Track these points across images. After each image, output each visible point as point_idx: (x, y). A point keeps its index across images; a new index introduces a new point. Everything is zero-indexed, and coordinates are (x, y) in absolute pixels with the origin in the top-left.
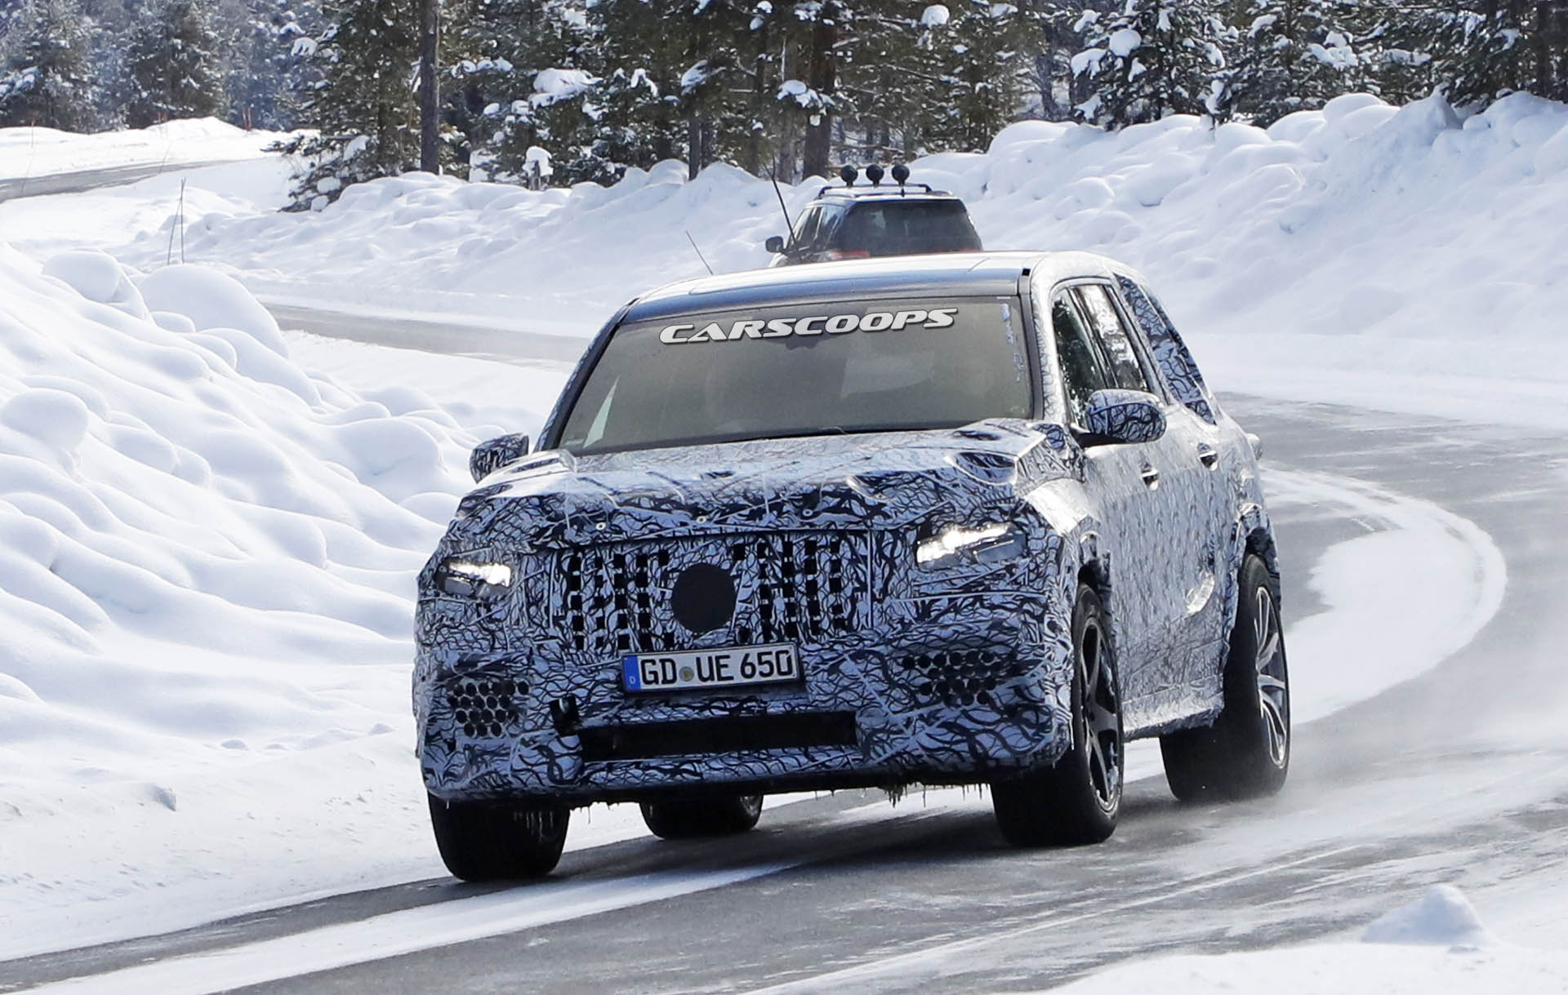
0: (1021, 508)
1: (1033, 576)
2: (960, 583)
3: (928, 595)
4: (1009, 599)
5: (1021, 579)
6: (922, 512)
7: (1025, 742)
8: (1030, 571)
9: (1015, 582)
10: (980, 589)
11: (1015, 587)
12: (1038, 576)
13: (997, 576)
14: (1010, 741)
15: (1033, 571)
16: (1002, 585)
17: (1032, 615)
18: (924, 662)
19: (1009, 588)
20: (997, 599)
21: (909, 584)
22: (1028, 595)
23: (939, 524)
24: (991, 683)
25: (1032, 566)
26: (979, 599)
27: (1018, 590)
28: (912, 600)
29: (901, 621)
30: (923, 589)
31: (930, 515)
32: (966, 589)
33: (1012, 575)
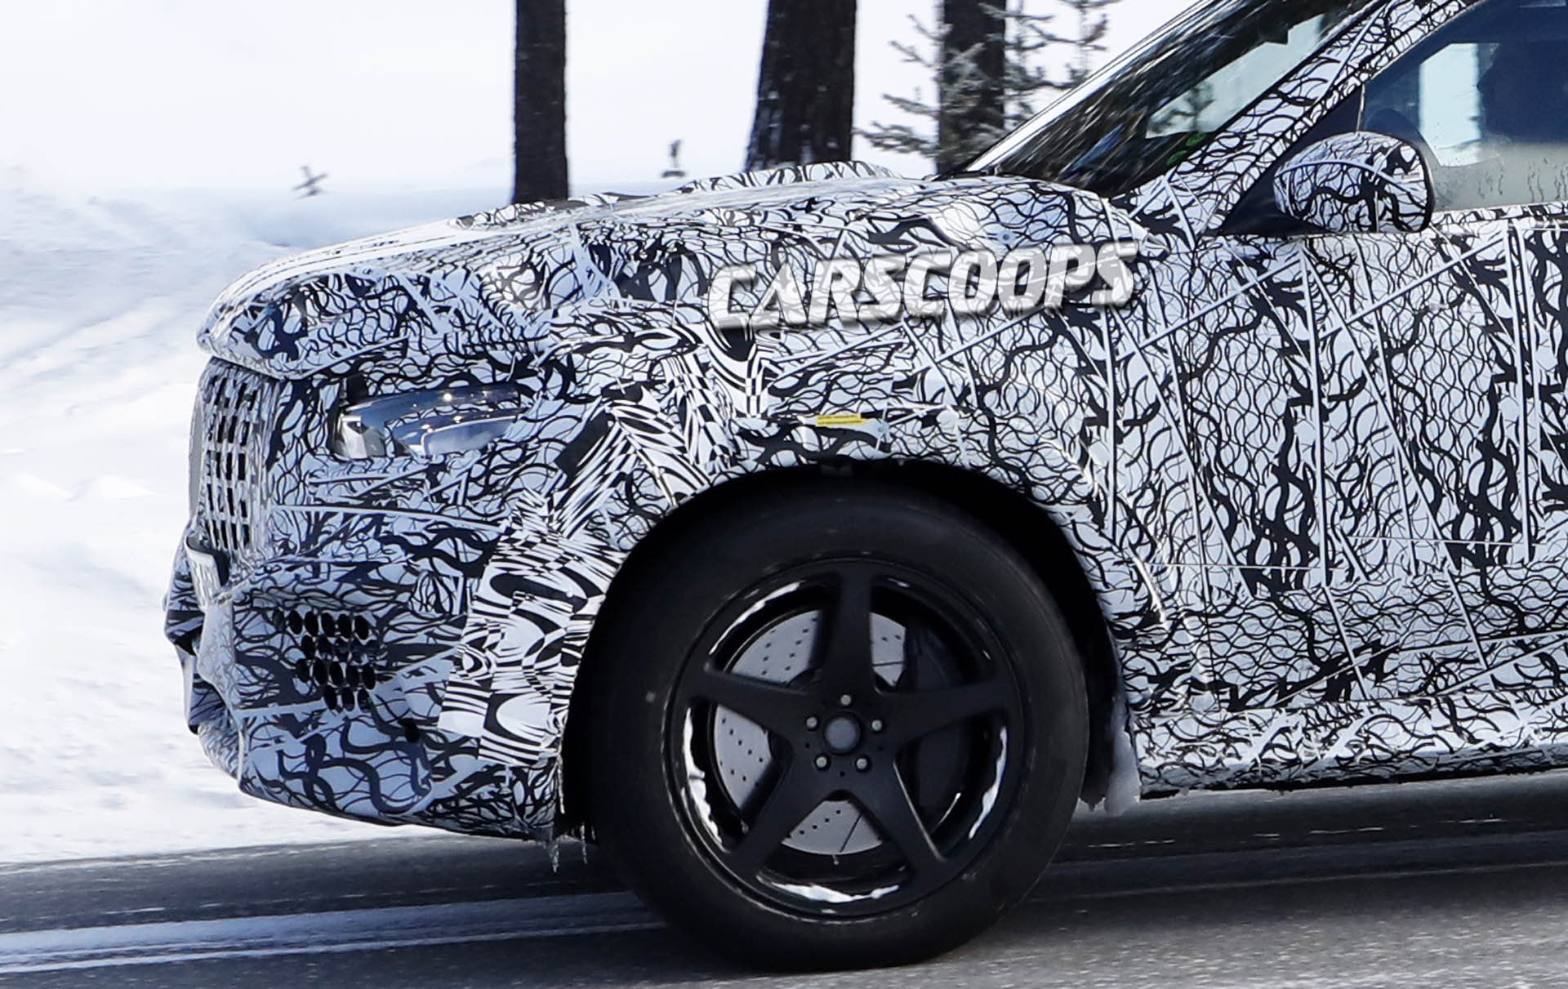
0: (538, 360)
1: (475, 490)
2: (361, 488)
3: (324, 504)
4: (420, 527)
5: (450, 493)
6: (347, 353)
7: (408, 791)
8: (469, 479)
9: (438, 496)
10: (384, 503)
11: (437, 506)
12: (488, 489)
13: (411, 484)
14: (385, 788)
15: (475, 480)
16: (415, 500)
17: (454, 562)
18: (296, 622)
19: (426, 506)
20: (399, 524)
21: (301, 480)
22: (458, 524)
23: (377, 376)
24: (370, 678)
25: (478, 470)
26: (378, 521)
27: (439, 513)
28: (305, 509)
29: (285, 545)
30: (321, 492)
31: (360, 360)
32: (367, 500)
33: (435, 483)
